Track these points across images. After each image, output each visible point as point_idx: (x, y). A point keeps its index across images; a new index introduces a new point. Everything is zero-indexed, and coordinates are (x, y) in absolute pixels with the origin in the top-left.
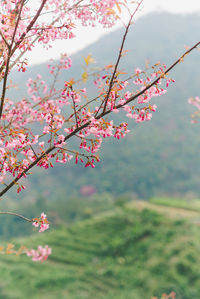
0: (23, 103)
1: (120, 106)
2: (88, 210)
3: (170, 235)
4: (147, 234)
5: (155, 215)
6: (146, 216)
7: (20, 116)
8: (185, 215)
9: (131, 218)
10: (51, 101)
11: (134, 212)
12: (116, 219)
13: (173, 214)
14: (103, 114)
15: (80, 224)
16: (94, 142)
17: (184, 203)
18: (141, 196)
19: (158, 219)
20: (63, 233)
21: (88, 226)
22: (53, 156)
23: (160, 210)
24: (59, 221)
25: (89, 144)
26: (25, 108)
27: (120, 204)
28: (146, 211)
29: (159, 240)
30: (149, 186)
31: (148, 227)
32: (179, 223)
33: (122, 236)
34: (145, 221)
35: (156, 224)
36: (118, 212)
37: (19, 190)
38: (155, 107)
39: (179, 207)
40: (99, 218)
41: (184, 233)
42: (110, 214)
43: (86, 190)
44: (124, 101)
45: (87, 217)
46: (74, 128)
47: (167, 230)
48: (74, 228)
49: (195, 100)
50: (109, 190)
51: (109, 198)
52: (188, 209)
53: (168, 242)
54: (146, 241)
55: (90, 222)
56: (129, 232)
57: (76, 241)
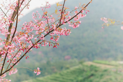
0: (31, 22)
1: (67, 22)
2: (68, 66)
3: (102, 75)
4: (92, 75)
5: (96, 67)
6: (92, 68)
7: (29, 28)
8: (108, 67)
9: (86, 69)
10: (42, 22)
11: (87, 66)
12: (79, 69)
13: (103, 67)
14: (60, 26)
15: (65, 71)
16: (56, 37)
17: (107, 62)
18: (90, 60)
19: (97, 69)
20: (58, 75)
21: (68, 72)
22: (40, 43)
23: (98, 65)
24: (56, 70)
25: (54, 38)
26: (31, 24)
27: (81, 63)
28: (92, 66)
29: (97, 77)
30: (93, 55)
31: (93, 72)
32: (105, 71)
33: (82, 76)
34: (91, 70)
35: (96, 71)
36: (80, 66)
37: (26, 58)
38: (80, 22)
39: (105, 64)
40: (72, 69)
41: (108, 75)
42: (77, 67)
43: (67, 57)
44: (68, 20)
45: (68, 68)
46: (48, 32)
47: (100, 73)
48: (62, 73)
49: (103, 19)
50: (76, 57)
51: (76, 60)
52: (109, 65)
53: (101, 78)
54: (92, 78)
55: (68, 70)
56: (85, 75)
57: (63, 78)
